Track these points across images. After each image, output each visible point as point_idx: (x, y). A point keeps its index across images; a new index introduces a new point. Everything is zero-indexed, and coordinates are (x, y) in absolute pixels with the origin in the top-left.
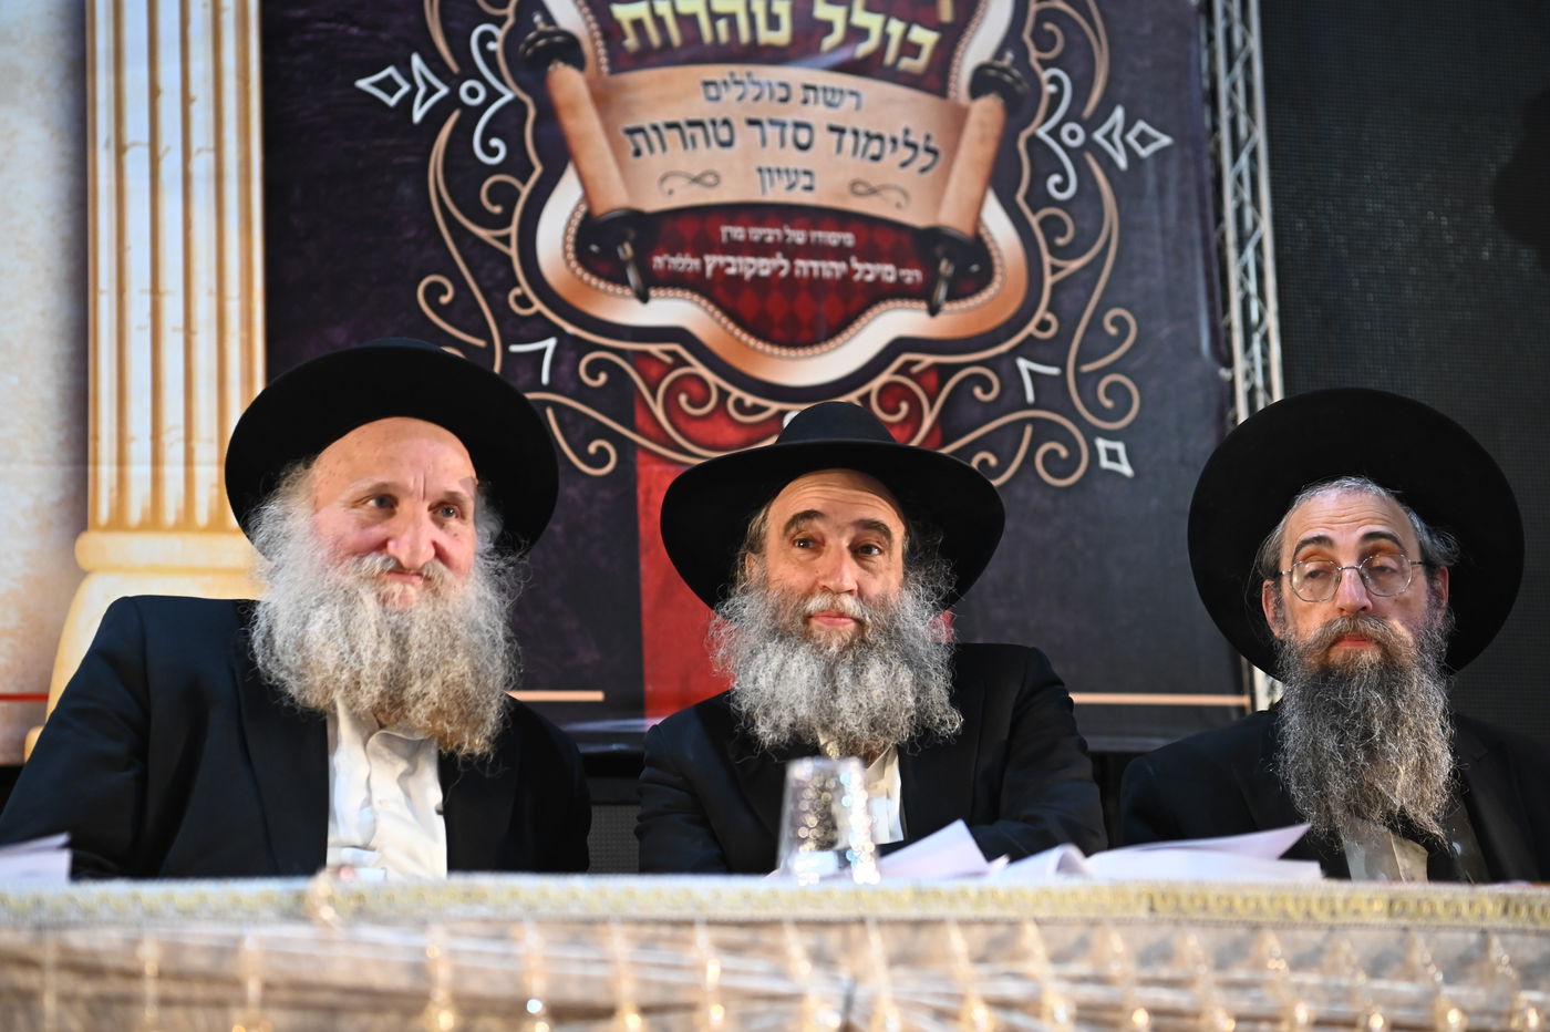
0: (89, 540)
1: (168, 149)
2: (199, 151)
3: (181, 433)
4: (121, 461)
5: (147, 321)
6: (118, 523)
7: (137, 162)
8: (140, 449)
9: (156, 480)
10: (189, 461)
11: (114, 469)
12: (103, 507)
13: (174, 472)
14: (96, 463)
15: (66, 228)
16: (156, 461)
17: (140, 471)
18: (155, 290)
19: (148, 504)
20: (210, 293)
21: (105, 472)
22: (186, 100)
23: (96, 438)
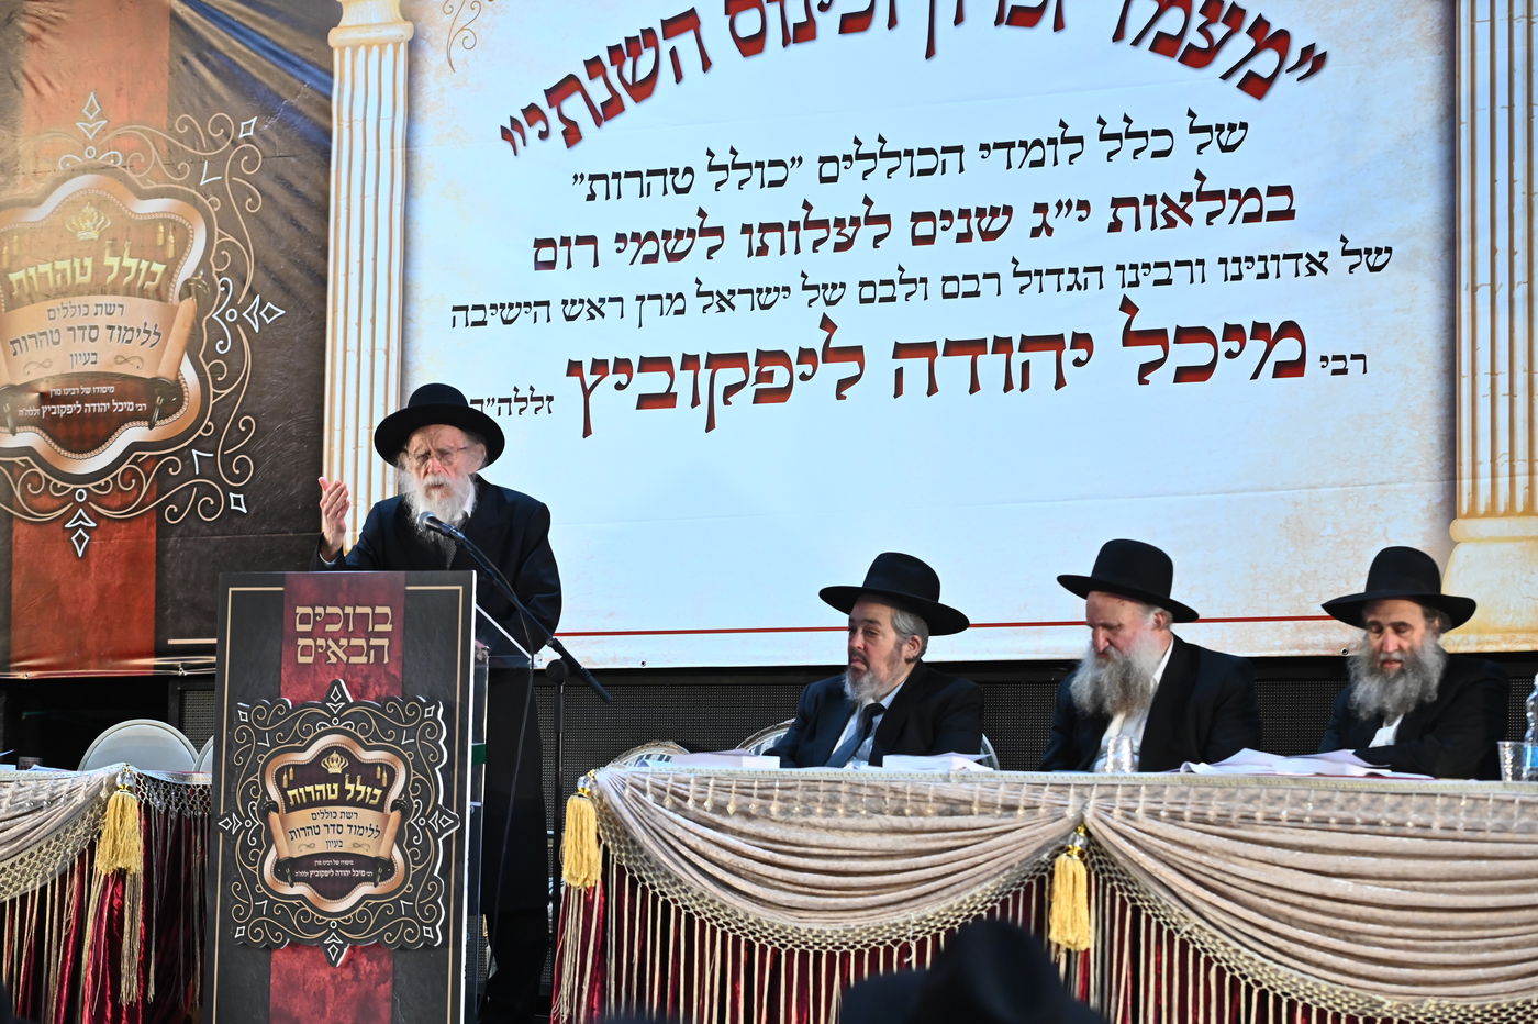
0: (1457, 523)
1: (1501, 285)
2: (1519, 283)
3: (1507, 457)
4: (1474, 477)
5: (1488, 392)
6: (1473, 513)
7: (1483, 295)
8: (1484, 469)
9: (1494, 486)
10: (1512, 474)
11: (1470, 481)
12: (1464, 504)
13: (1503, 481)
14: (1460, 479)
15: (1444, 342)
16: (1494, 475)
17: (1484, 482)
18: (1493, 373)
19: (1489, 501)
20: (1525, 371)
21: (1465, 484)
22: (1512, 253)
23: (1460, 464)
